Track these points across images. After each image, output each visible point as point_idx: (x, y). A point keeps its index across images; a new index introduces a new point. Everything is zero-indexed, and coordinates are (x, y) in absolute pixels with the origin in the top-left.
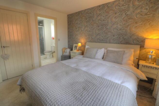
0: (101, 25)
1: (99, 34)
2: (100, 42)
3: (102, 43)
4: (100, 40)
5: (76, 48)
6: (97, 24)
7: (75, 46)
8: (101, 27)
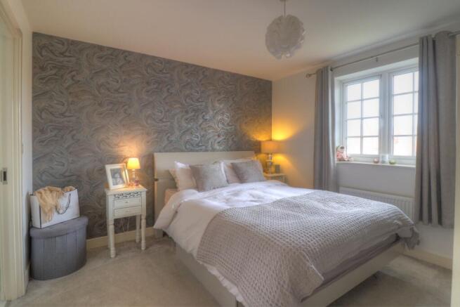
0: (194, 110)
1: (188, 130)
2: (192, 151)
3: (197, 151)
4: (192, 145)
5: (119, 180)
6: (181, 104)
7: (112, 170)
8: (193, 114)
